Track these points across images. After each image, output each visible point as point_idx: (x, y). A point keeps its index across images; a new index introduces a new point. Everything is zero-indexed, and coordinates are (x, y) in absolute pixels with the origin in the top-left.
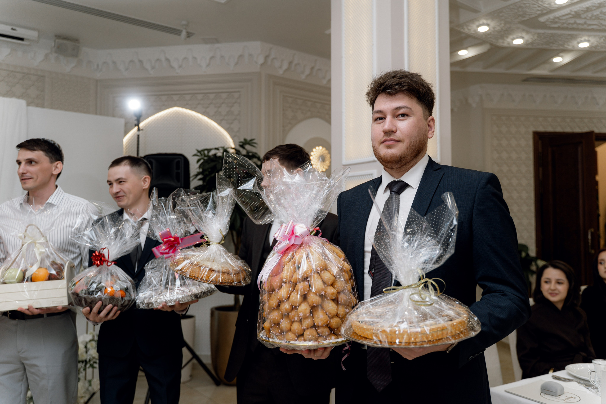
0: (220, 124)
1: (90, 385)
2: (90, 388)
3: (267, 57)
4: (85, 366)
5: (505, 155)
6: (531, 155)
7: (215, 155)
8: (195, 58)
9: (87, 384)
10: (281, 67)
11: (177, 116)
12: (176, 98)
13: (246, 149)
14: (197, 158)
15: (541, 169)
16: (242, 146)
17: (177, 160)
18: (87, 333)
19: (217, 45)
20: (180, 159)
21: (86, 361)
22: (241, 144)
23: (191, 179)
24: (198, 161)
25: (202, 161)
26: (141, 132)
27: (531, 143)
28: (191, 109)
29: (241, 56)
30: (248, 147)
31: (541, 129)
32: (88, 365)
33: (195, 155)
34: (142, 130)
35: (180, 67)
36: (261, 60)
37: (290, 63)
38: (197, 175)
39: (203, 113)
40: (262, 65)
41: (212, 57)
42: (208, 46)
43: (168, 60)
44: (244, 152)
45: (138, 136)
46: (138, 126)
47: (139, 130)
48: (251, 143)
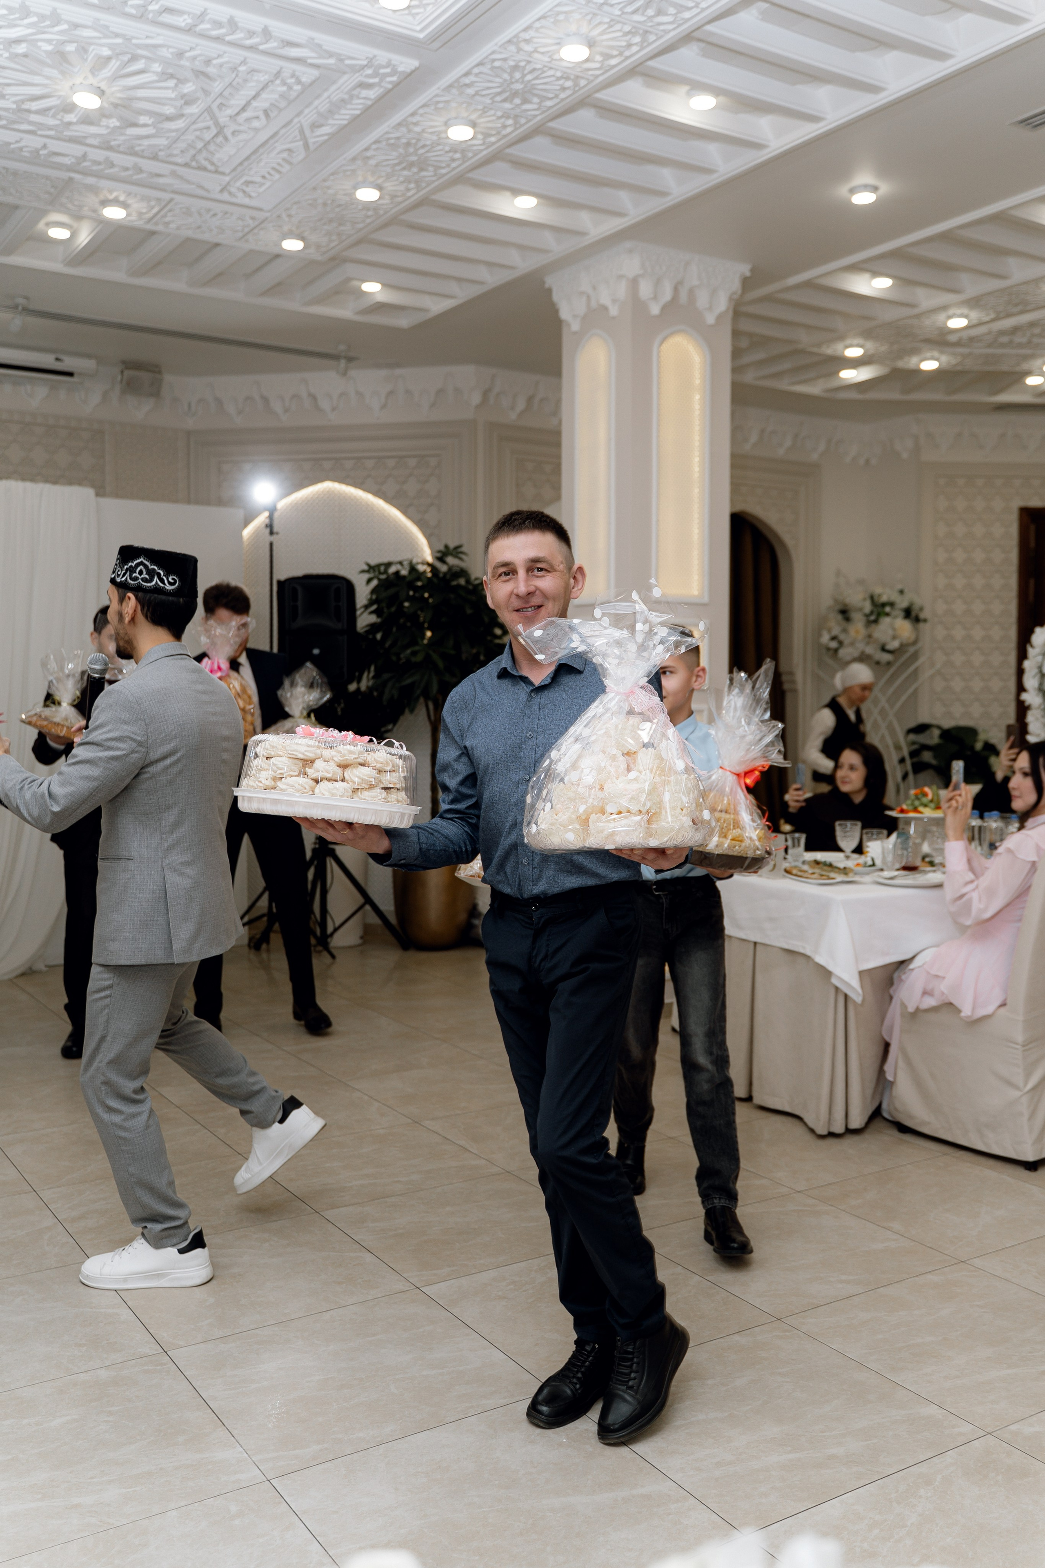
0: (405, 512)
3: (486, 394)
5: (959, 555)
6: (1014, 556)
7: (397, 573)
8: (359, 394)
10: (513, 408)
11: (329, 499)
12: (327, 465)
13: (448, 564)
14: (366, 576)
15: (1032, 582)
16: (442, 560)
19: (398, 371)
20: (341, 585)
22: (439, 555)
23: (358, 613)
24: (369, 581)
25: (375, 583)
26: (275, 536)
27: (1014, 529)
28: (355, 485)
29: (441, 391)
30: (450, 560)
31: (1035, 503)
33: (363, 571)
34: (277, 533)
35: (334, 409)
36: (476, 399)
37: (530, 399)
38: (366, 607)
39: (376, 494)
40: (477, 407)
41: (390, 393)
42: (384, 372)
43: (313, 397)
44: (443, 568)
45: (271, 544)
46: (270, 527)
47: (272, 533)
48: (456, 552)
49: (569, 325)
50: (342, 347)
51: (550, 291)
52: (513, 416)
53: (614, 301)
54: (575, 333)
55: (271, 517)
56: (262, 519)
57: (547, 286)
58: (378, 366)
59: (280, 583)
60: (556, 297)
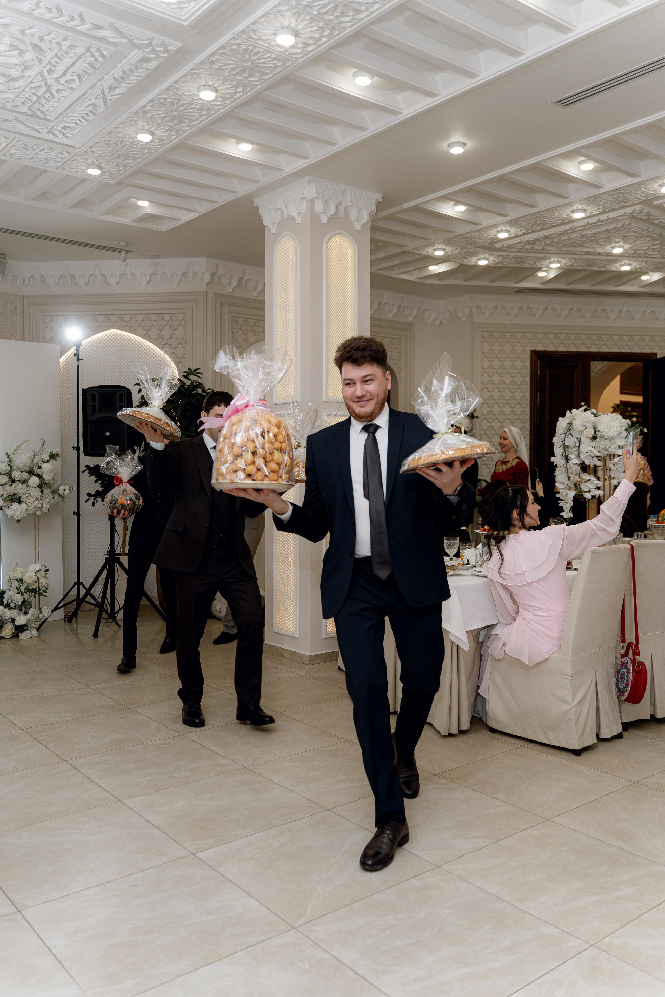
0: (162, 348)
1: (41, 613)
2: (41, 616)
3: (213, 275)
4: (35, 595)
5: (496, 379)
6: (528, 379)
8: (133, 274)
9: (38, 612)
10: (230, 285)
11: (114, 340)
12: (113, 319)
13: (190, 380)
15: (538, 395)
16: (186, 377)
17: (121, 392)
18: (35, 564)
19: (158, 261)
20: (123, 392)
21: (35, 590)
22: (185, 374)
26: (80, 361)
27: (528, 364)
28: (131, 331)
29: (185, 274)
30: (192, 377)
31: (540, 348)
32: (37, 595)
34: (82, 360)
35: (117, 283)
36: (207, 279)
37: (240, 279)
39: (144, 337)
40: (207, 283)
41: (153, 274)
42: (149, 261)
43: (104, 276)
44: (188, 383)
45: (78, 366)
46: (77, 356)
47: (78, 360)
48: (196, 372)
49: (270, 229)
50: (123, 244)
51: (257, 207)
52: (230, 290)
53: (299, 213)
54: (273, 234)
55: (78, 350)
56: (72, 351)
57: (255, 205)
58: (145, 257)
59: (83, 390)
60: (260, 212)
